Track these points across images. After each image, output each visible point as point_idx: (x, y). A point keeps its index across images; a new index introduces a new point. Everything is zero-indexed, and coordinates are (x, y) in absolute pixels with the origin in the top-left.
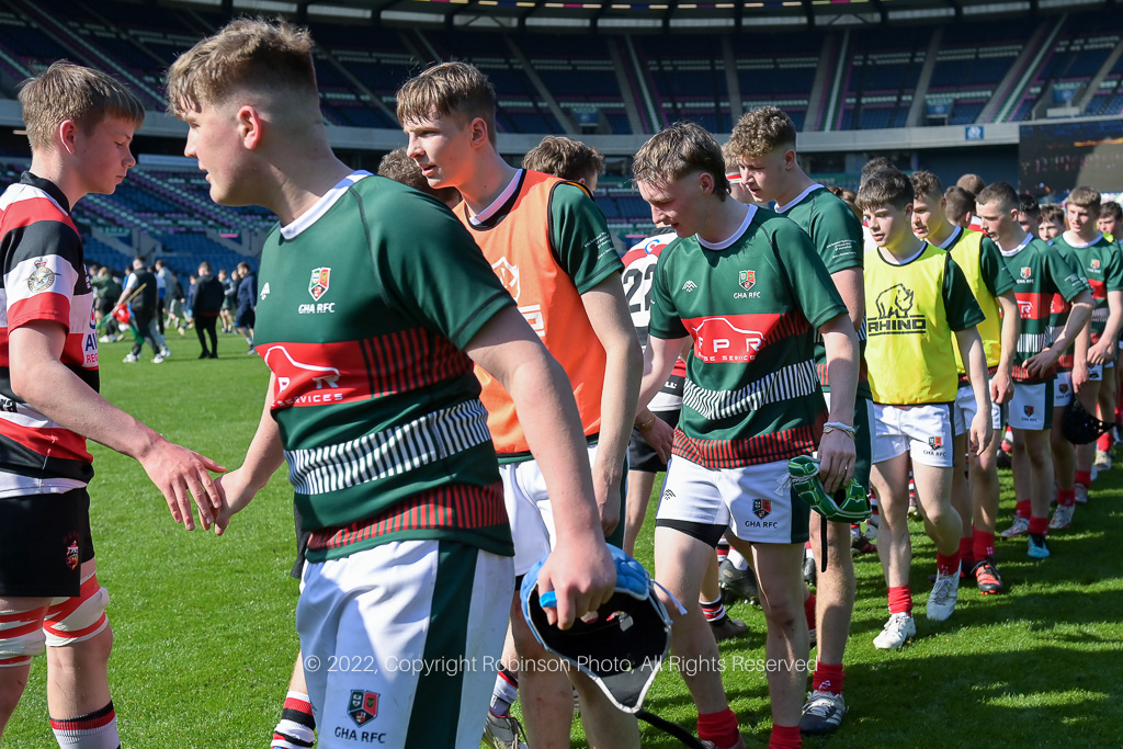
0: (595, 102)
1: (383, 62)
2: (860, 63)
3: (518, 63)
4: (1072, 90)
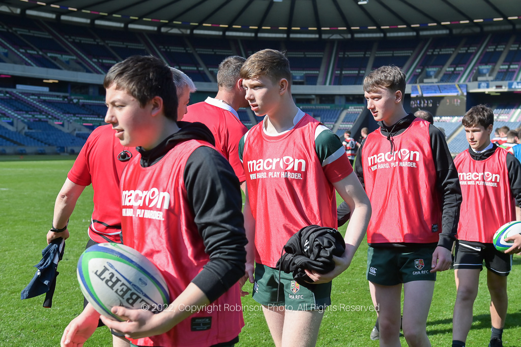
1: (129, 47)
2: (342, 56)
3: (190, 50)
4: (434, 71)
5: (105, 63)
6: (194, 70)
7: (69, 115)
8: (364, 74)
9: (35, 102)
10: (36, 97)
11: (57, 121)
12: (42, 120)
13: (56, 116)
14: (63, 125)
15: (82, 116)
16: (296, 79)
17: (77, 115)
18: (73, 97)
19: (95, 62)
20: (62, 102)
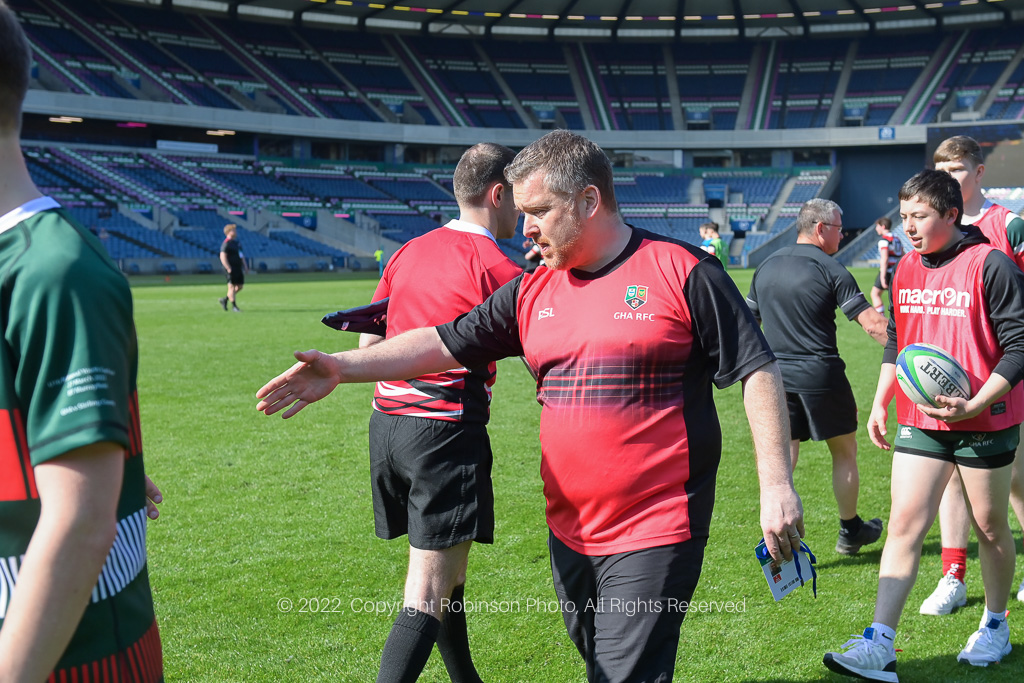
0: (552, 101)
1: (368, 63)
2: (785, 70)
3: (485, 66)
4: (974, 97)
5: (323, 95)
6: (493, 105)
7: (257, 197)
8: (830, 106)
9: (192, 173)
10: (195, 164)
11: (234, 208)
12: (206, 207)
13: (233, 199)
14: (244, 217)
15: (280, 198)
16: (694, 119)
17: (271, 197)
18: (263, 163)
19: (302, 95)
20: (243, 172)
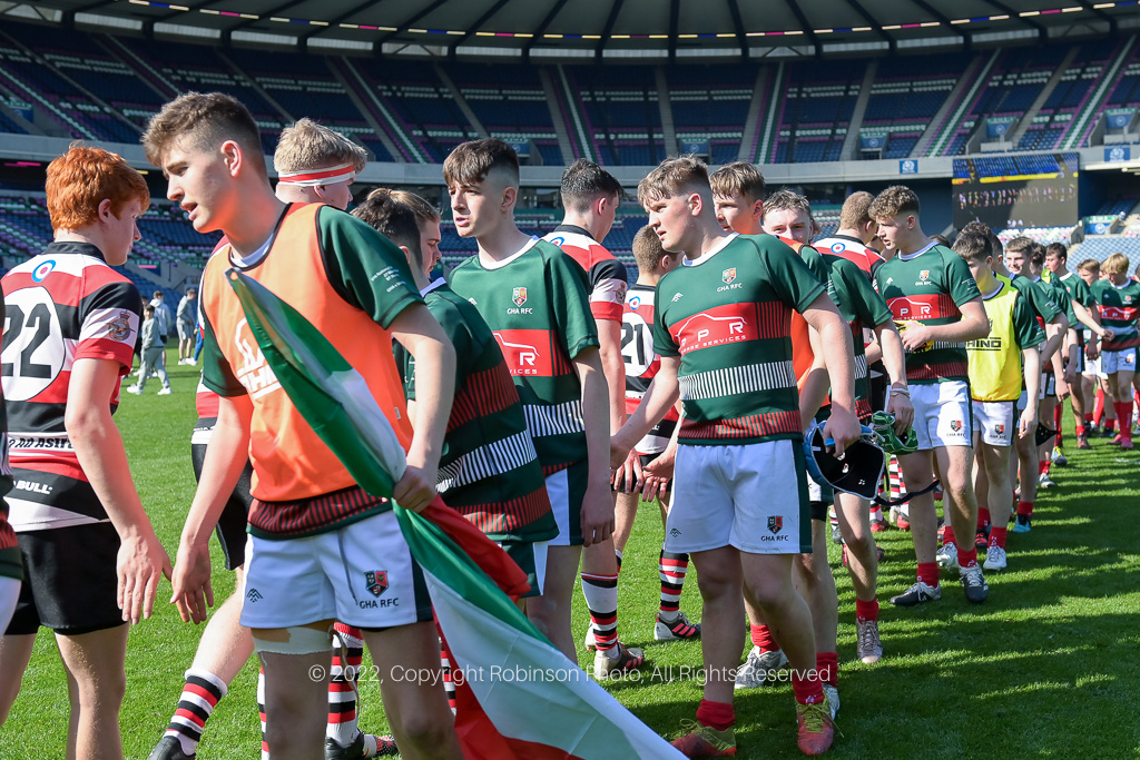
0: (526, 132)
1: (309, 89)
2: (795, 96)
3: (448, 93)
4: (1005, 125)
6: (457, 137)
8: (845, 135)
11: (145, 261)
15: (202, 249)
